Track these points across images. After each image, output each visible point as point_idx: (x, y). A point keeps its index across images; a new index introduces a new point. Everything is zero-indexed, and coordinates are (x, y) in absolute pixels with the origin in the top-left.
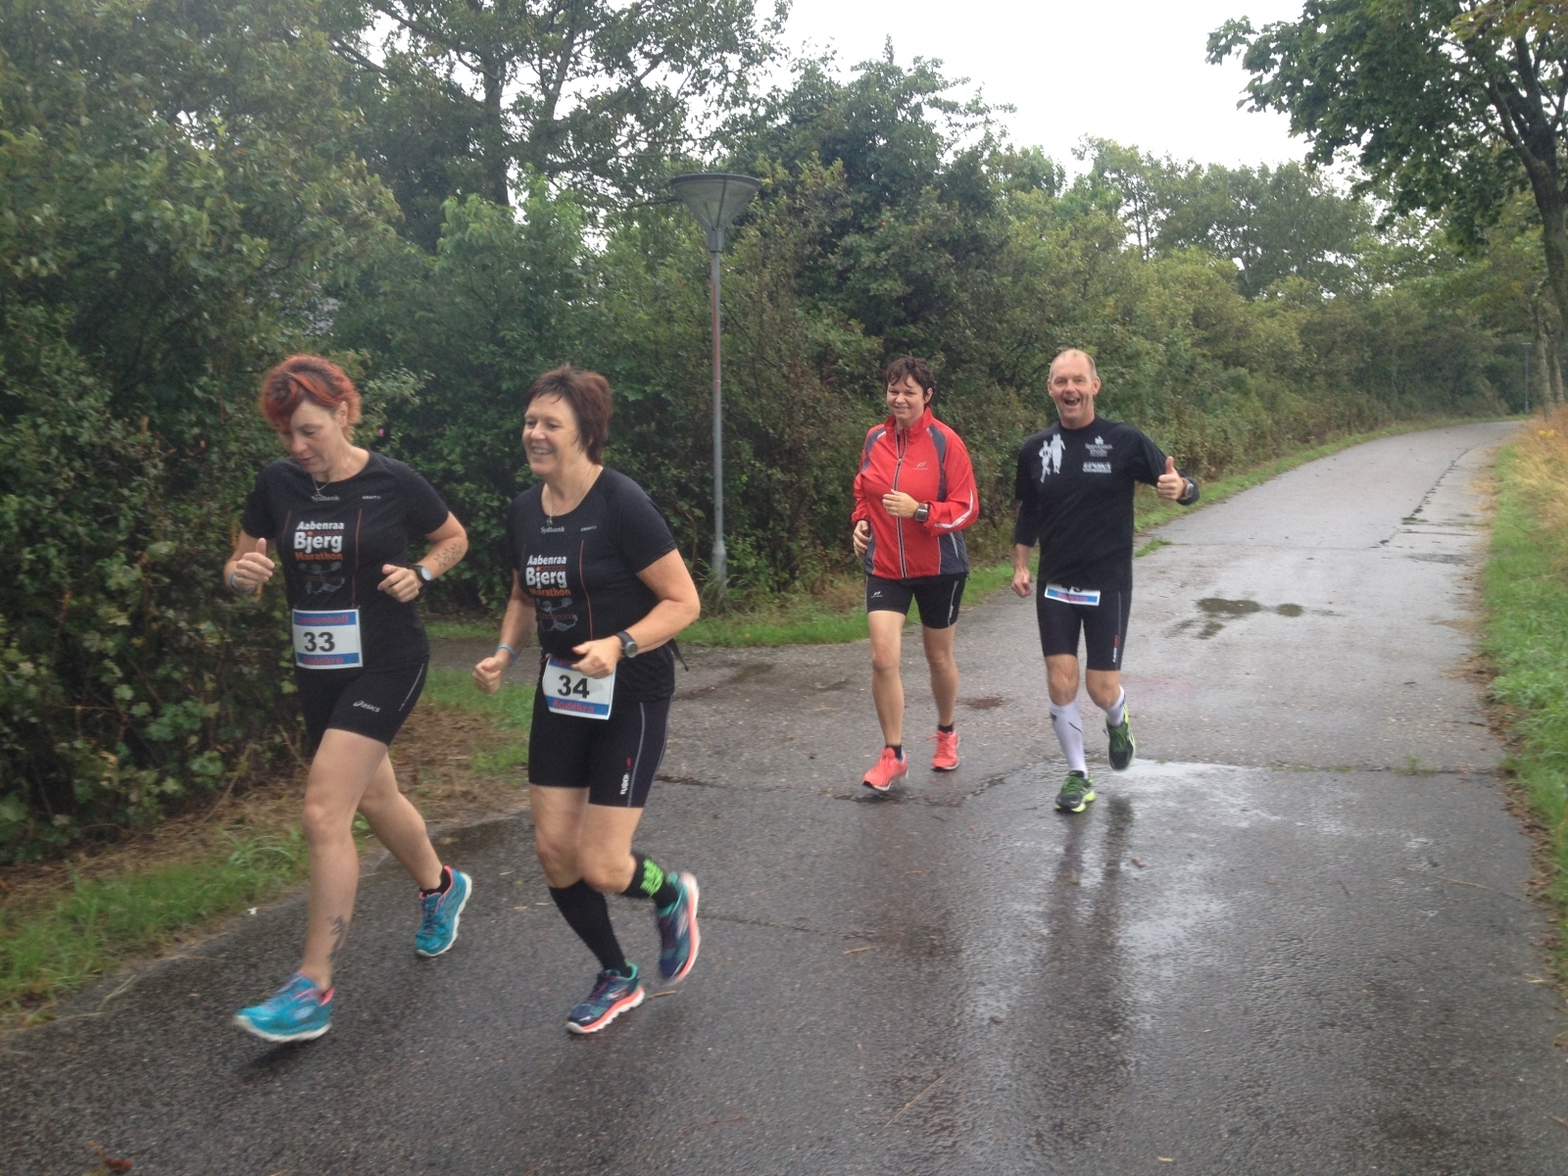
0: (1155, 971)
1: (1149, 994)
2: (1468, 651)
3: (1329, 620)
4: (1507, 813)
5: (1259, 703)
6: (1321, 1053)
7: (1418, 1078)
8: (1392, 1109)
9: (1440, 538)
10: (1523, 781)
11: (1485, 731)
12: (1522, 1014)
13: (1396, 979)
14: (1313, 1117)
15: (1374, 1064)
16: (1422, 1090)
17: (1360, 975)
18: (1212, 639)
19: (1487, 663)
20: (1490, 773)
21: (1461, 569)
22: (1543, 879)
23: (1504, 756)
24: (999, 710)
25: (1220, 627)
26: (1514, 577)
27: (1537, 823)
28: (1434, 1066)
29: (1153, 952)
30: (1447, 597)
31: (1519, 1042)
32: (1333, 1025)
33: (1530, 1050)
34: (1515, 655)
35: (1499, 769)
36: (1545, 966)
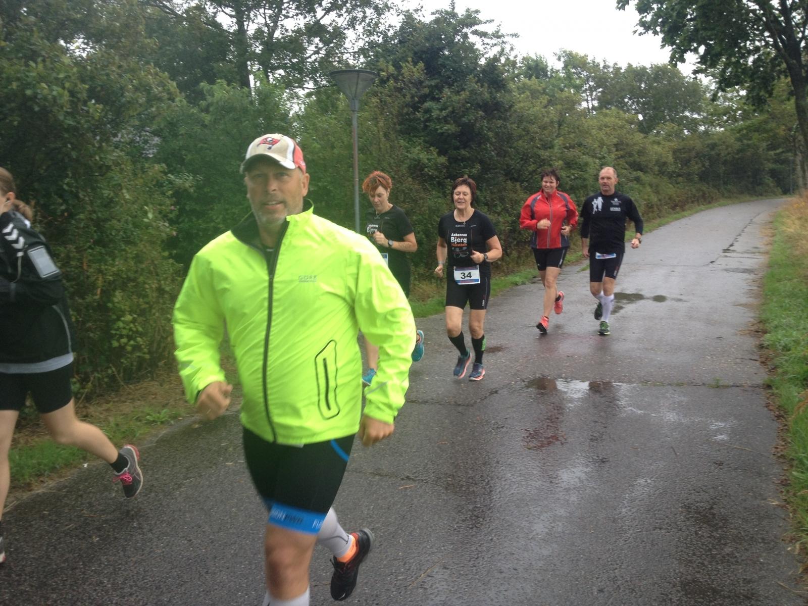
0: (567, 498)
1: (562, 511)
2: (752, 320)
3: (680, 304)
4: (766, 409)
5: (639, 349)
6: (653, 545)
7: (705, 560)
8: (689, 577)
9: (742, 260)
10: (776, 391)
11: (758, 363)
12: (765, 522)
13: (698, 502)
14: (645, 582)
15: (682, 551)
16: (706, 567)
17: (678, 500)
18: (617, 314)
19: (761, 326)
20: (758, 387)
21: (752, 276)
22: (783, 446)
23: (766, 377)
24: (500, 353)
25: (621, 308)
26: (779, 281)
27: (781, 414)
28: (714, 552)
29: (567, 486)
30: (743, 291)
31: (763, 539)
32: (660, 529)
33: (769, 543)
34: (776, 323)
35: (764, 384)
36: (780, 495)
